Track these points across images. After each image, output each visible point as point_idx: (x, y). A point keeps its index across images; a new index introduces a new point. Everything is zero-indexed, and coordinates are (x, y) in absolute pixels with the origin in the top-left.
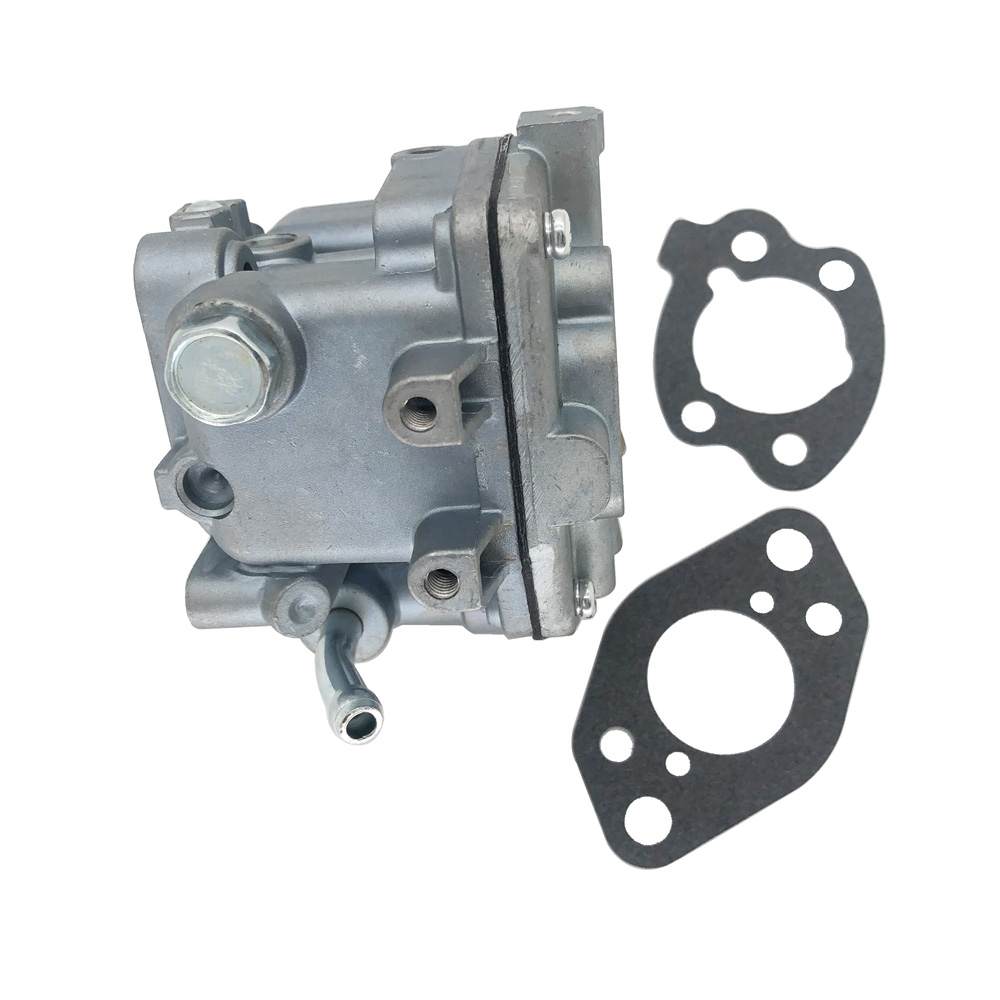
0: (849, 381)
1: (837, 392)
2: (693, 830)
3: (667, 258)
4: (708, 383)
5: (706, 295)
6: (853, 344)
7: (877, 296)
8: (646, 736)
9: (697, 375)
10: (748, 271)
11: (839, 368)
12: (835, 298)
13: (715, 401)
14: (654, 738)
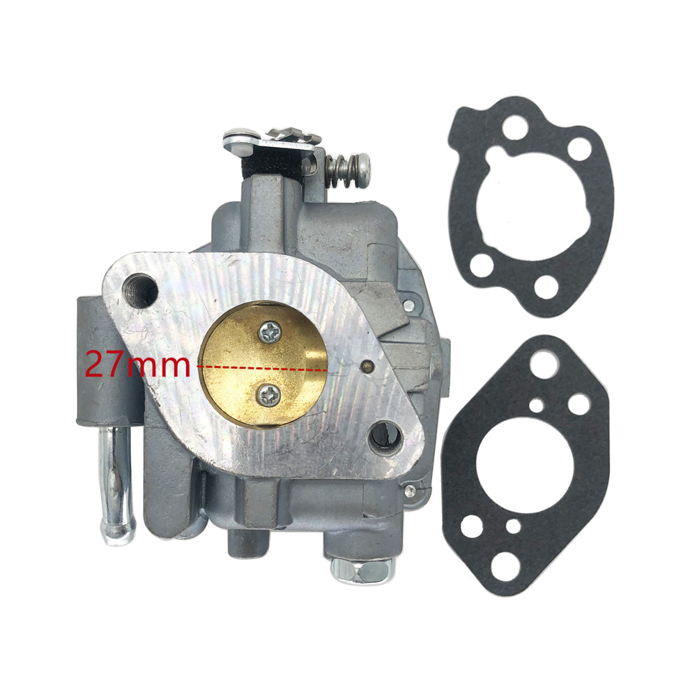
1: (579, 243)
2: (535, 564)
3: (455, 139)
4: (489, 240)
5: (485, 169)
6: (590, 205)
7: (609, 165)
8: (489, 516)
9: (480, 234)
10: (514, 148)
11: (580, 223)
12: (579, 167)
13: (493, 253)
14: (494, 515)
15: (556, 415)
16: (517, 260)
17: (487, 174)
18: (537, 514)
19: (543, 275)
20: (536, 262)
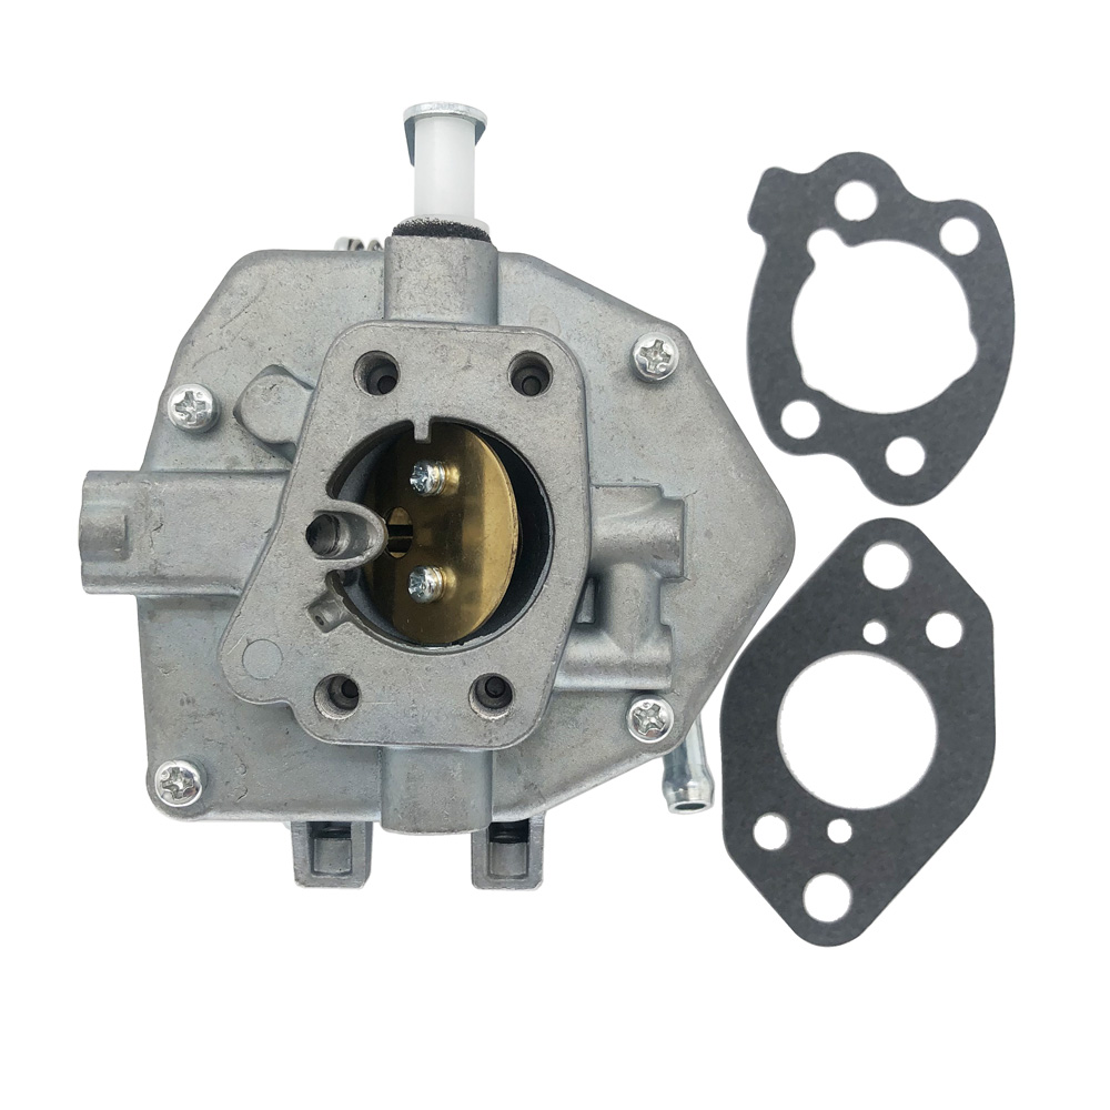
0: (973, 370)
1: (958, 385)
2: (875, 892)
3: (760, 218)
4: (812, 378)
5: (808, 265)
8: (798, 814)
9: (797, 368)
10: (856, 234)
11: (962, 355)
12: (957, 264)
13: (819, 399)
14: (808, 813)
15: (908, 649)
16: (857, 412)
17: (809, 273)
18: (879, 811)
19: (900, 436)
20: (889, 415)
